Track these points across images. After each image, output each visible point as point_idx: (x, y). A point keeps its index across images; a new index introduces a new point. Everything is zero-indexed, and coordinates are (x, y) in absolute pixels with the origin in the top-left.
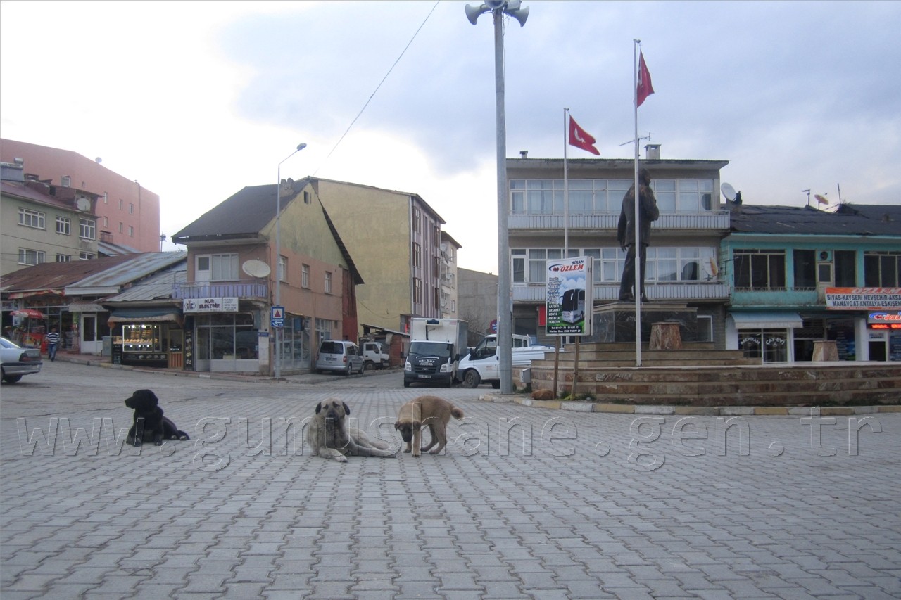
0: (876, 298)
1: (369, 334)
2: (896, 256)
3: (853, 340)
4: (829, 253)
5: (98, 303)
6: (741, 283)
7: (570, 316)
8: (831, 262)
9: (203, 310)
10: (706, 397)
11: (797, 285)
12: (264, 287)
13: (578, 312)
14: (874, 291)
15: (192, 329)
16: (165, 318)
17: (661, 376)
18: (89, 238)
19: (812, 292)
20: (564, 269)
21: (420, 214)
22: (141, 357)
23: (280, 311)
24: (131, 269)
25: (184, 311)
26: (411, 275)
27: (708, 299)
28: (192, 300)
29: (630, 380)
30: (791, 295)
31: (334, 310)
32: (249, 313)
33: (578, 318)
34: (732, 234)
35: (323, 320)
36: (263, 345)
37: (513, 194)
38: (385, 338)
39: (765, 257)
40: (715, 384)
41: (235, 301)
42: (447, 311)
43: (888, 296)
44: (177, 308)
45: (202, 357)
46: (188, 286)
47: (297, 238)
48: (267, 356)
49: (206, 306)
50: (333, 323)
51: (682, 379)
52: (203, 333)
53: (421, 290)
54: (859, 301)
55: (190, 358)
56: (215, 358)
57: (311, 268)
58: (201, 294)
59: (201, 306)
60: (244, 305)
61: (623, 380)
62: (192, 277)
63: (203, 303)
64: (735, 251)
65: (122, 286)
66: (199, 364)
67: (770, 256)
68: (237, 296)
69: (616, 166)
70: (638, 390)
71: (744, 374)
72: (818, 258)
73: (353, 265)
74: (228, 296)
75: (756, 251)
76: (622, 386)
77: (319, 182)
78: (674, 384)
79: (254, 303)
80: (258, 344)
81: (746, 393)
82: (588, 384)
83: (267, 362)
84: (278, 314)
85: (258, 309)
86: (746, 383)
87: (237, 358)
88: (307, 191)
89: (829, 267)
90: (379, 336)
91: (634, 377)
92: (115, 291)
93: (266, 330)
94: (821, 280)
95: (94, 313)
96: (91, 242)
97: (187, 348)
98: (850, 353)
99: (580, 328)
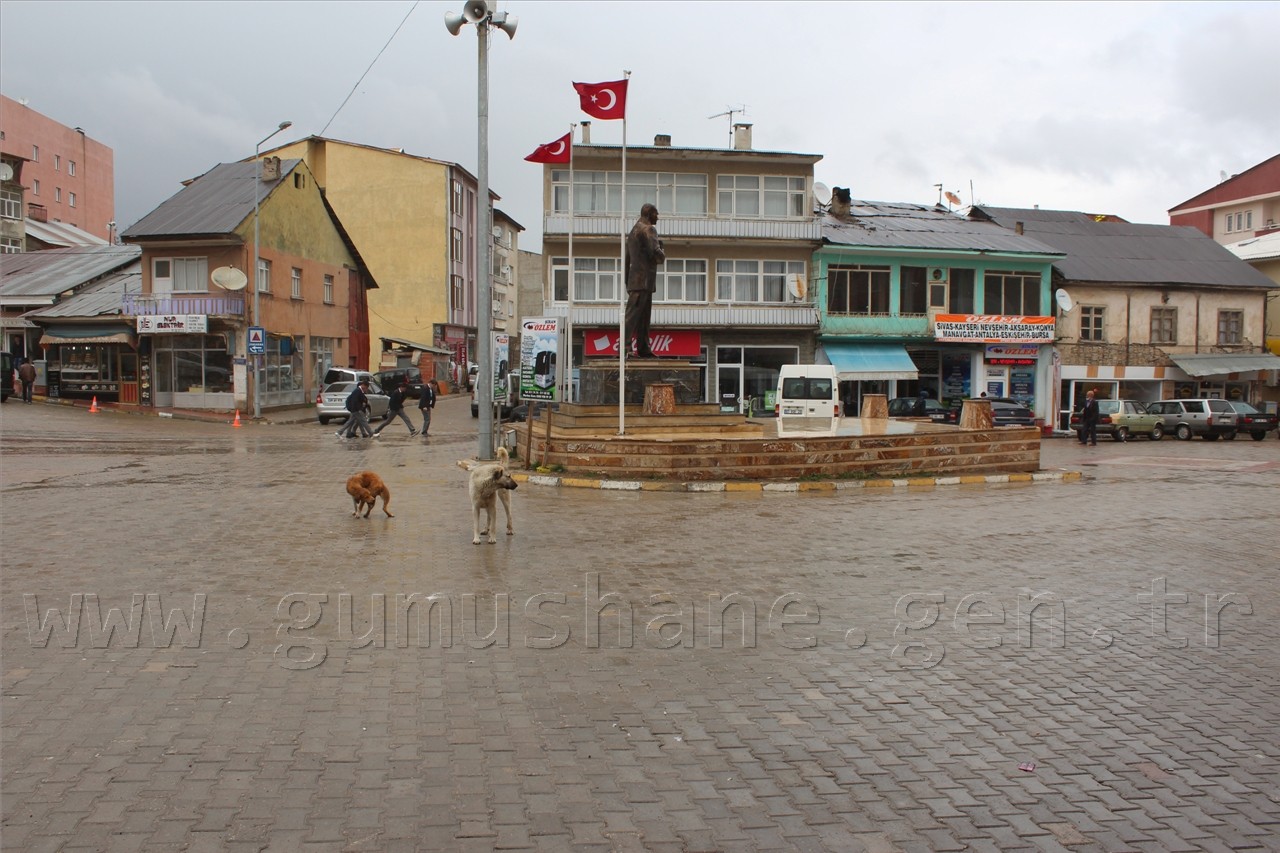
0: (995, 327)
1: (390, 351)
2: (1023, 276)
3: (969, 377)
4: (944, 272)
5: (27, 318)
6: (836, 306)
7: (542, 380)
8: (945, 282)
9: (162, 330)
10: (681, 470)
11: (904, 310)
12: (240, 302)
13: (550, 377)
14: (993, 320)
15: (149, 353)
16: (114, 339)
17: (635, 448)
18: (13, 217)
19: (920, 319)
20: (538, 328)
21: (462, 189)
22: (84, 387)
23: (260, 333)
24: (69, 270)
25: (138, 331)
26: (447, 272)
27: (793, 325)
28: (148, 317)
29: (603, 452)
30: (895, 323)
31: (336, 324)
32: (221, 335)
33: (550, 383)
34: (825, 246)
35: (321, 339)
36: (239, 374)
37: (556, 188)
38: (411, 356)
39: (867, 274)
40: (692, 457)
41: (203, 319)
42: (503, 317)
43: (1009, 326)
44: (130, 326)
45: (163, 388)
46: (142, 299)
47: (285, 234)
48: (244, 390)
49: (166, 325)
50: (336, 341)
51: (656, 451)
52: (163, 359)
53: (462, 291)
54: (975, 331)
55: (147, 390)
56: (180, 391)
57: (305, 273)
58: (160, 309)
59: (160, 325)
60: (214, 324)
61: (596, 451)
62: (148, 287)
63: (163, 322)
64: (830, 266)
65: (58, 296)
66: (159, 398)
67: (872, 273)
68: (205, 313)
69: (684, 157)
70: (612, 462)
71: (724, 446)
72: (930, 277)
73: (363, 264)
74: (194, 313)
75: (856, 267)
76: (595, 458)
77: (327, 144)
78: (648, 457)
79: (227, 323)
80: (232, 374)
81: (725, 466)
82: (561, 454)
83: (244, 397)
84: (256, 337)
85: (233, 330)
86: (728, 455)
87: (206, 391)
88: (298, 172)
89: (943, 287)
90: (403, 354)
91: (608, 449)
92: (50, 302)
93: (243, 356)
94: (932, 304)
95: (22, 328)
96: (16, 222)
97: (143, 378)
98: (965, 393)
99: (551, 394)
